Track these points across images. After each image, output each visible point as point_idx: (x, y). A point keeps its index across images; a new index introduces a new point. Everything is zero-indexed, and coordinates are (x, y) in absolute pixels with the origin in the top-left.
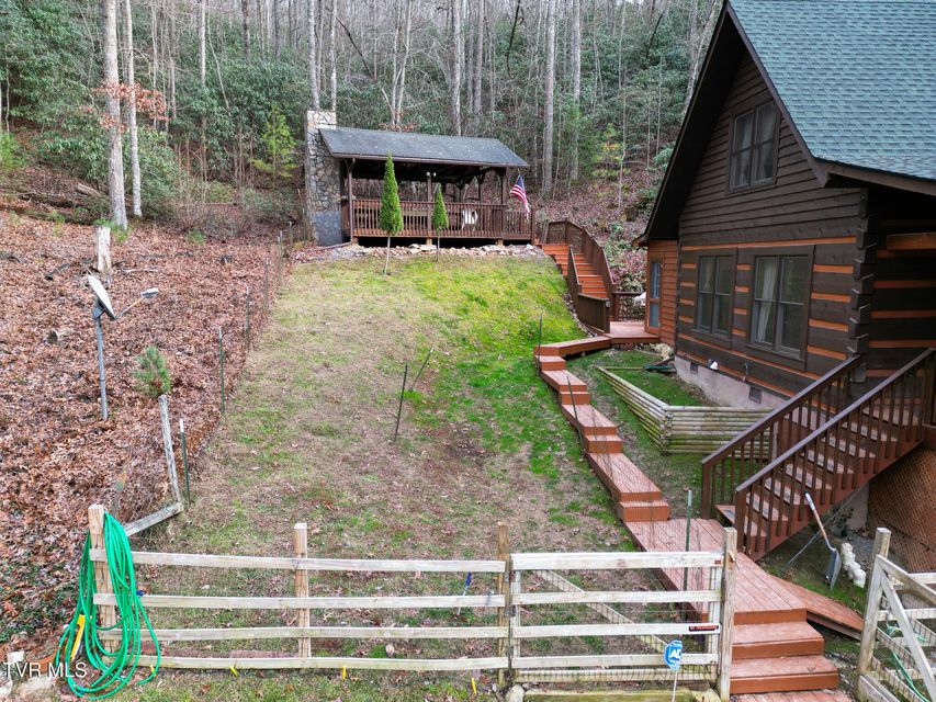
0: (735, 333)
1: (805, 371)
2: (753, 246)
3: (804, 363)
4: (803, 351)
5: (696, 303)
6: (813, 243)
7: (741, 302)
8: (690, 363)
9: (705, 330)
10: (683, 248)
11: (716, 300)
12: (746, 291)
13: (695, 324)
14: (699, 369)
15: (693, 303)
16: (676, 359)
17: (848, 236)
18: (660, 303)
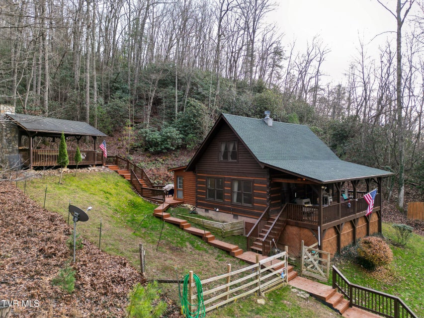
0: (226, 200)
1: (254, 210)
2: (231, 177)
3: (253, 208)
4: (253, 205)
5: (207, 191)
6: (253, 178)
7: (228, 192)
8: (204, 210)
9: (211, 199)
10: (198, 174)
11: (216, 191)
12: (230, 189)
13: (206, 198)
14: (209, 211)
15: (205, 191)
16: (197, 208)
17: (264, 178)
18: (183, 191)
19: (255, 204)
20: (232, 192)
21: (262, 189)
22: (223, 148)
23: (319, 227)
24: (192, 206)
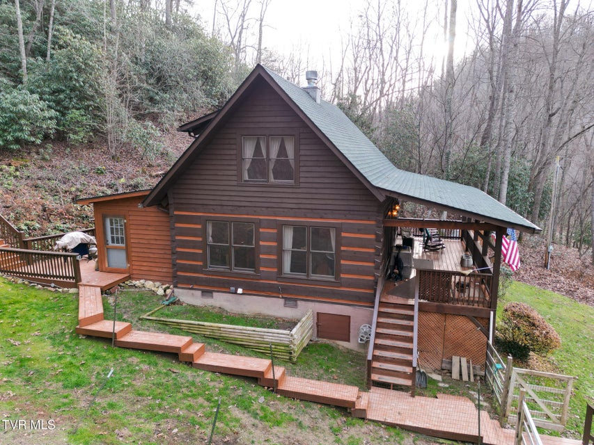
0: (262, 269)
1: (341, 286)
2: (278, 218)
3: (339, 283)
4: (337, 277)
5: (205, 252)
6: (340, 221)
7: (269, 251)
8: (200, 292)
9: (221, 268)
10: (176, 213)
11: (233, 250)
12: (275, 244)
13: (205, 266)
14: (215, 294)
15: (200, 251)
16: (176, 290)
17: (368, 219)
18: (127, 250)
19: (342, 276)
20: (280, 251)
21: (362, 243)
22: (249, 152)
23: (492, 313)
24: (158, 284)
